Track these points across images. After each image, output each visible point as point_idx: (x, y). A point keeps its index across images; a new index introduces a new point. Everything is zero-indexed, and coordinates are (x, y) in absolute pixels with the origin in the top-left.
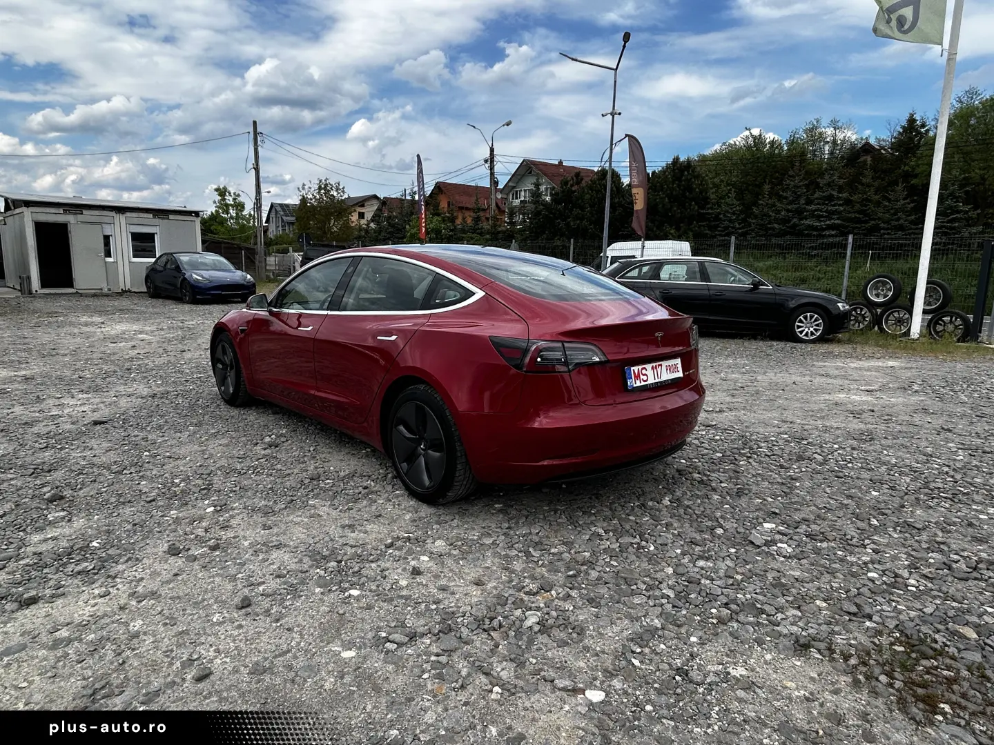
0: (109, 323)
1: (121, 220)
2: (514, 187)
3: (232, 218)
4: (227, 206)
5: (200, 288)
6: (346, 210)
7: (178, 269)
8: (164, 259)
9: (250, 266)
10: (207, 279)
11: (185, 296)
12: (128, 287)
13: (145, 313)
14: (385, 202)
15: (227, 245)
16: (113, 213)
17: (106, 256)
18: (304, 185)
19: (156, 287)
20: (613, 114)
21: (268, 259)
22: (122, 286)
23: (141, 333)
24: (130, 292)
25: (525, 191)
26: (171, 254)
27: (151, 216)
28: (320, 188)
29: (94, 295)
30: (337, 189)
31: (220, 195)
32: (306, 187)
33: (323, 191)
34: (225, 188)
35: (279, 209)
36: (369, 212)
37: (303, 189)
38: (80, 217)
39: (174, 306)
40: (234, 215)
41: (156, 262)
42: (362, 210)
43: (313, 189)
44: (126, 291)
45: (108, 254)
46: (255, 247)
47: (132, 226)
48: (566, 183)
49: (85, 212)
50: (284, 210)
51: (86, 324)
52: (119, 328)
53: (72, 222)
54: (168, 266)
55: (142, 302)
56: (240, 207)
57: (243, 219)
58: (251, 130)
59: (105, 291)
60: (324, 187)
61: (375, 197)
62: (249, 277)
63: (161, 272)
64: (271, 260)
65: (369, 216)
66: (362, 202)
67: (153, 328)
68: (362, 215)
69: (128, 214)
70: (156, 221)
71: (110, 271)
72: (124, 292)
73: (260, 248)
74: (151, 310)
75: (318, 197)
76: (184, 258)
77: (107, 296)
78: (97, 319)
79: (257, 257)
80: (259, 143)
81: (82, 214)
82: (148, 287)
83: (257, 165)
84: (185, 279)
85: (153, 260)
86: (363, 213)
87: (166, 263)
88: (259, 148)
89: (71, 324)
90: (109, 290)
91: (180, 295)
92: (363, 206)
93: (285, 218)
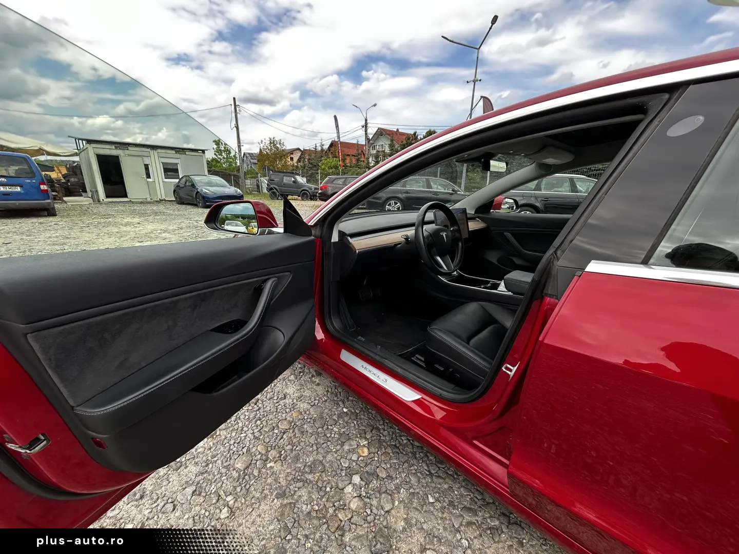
0: (143, 224)
1: (154, 154)
2: (373, 143)
3: (224, 158)
4: (220, 150)
5: (208, 198)
6: (284, 155)
7: (193, 186)
8: (184, 179)
9: (237, 185)
10: (213, 192)
11: (199, 203)
12: (164, 197)
13: (172, 215)
14: (304, 152)
15: (222, 173)
16: (149, 150)
17: (148, 178)
18: (262, 141)
19: (180, 198)
20: (474, 81)
21: (246, 181)
22: (160, 197)
23: (165, 231)
24: (165, 200)
25: (379, 145)
26: (189, 176)
27: (174, 152)
28: (271, 143)
29: (141, 203)
30: (280, 144)
31: (216, 145)
32: (263, 142)
33: (272, 145)
34: (219, 140)
35: (248, 155)
36: (296, 157)
37: (262, 143)
38: (127, 152)
39: (192, 210)
40: (225, 156)
41: (179, 182)
42: (292, 156)
43: (267, 144)
44: (163, 200)
45: (148, 176)
46: (239, 174)
47: (162, 159)
48: (409, 139)
49: (129, 148)
50: (251, 156)
51: (126, 225)
52: (150, 227)
53: (122, 154)
54: (187, 184)
55: (172, 207)
56: (228, 151)
57: (231, 159)
58: (233, 103)
59: (149, 200)
60: (273, 142)
61: (298, 149)
62: (239, 190)
63: (183, 188)
64: (248, 182)
65: (296, 159)
66: (292, 152)
67: (175, 227)
68: (292, 159)
69: (159, 151)
70: (178, 155)
71: (151, 188)
72: (161, 200)
73: (241, 174)
74: (176, 213)
75: (269, 148)
76: (197, 179)
77: (149, 203)
78: (136, 220)
79: (240, 180)
80: (238, 111)
81: (128, 149)
82: (176, 198)
83: (237, 125)
84: (198, 192)
85: (177, 180)
86: (293, 158)
87: (186, 183)
88: (238, 114)
89: (115, 225)
90: (151, 199)
91: (196, 203)
92: (292, 154)
93: (252, 161)
